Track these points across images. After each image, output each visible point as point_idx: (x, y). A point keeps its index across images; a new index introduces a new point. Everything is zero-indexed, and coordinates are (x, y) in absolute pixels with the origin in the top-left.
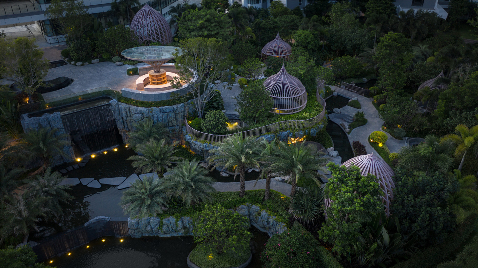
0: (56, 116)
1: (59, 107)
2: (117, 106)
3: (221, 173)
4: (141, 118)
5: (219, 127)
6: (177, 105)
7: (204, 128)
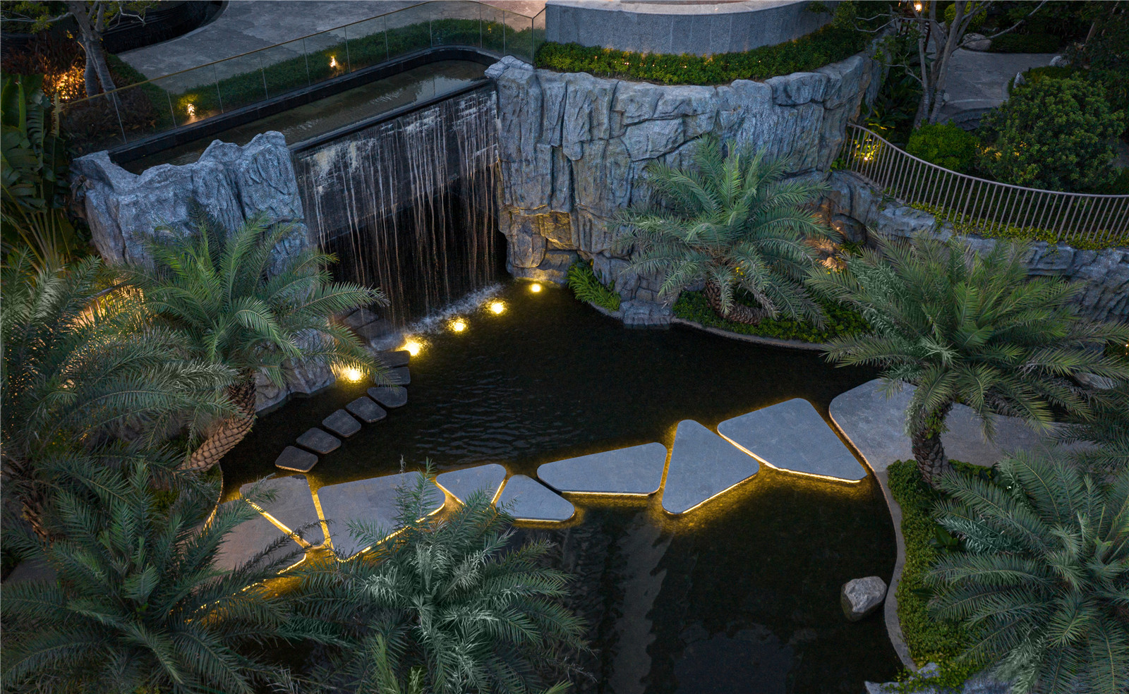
0: (270, 152)
1: (249, 108)
2: (534, 91)
4: (674, 142)
6: (837, 66)
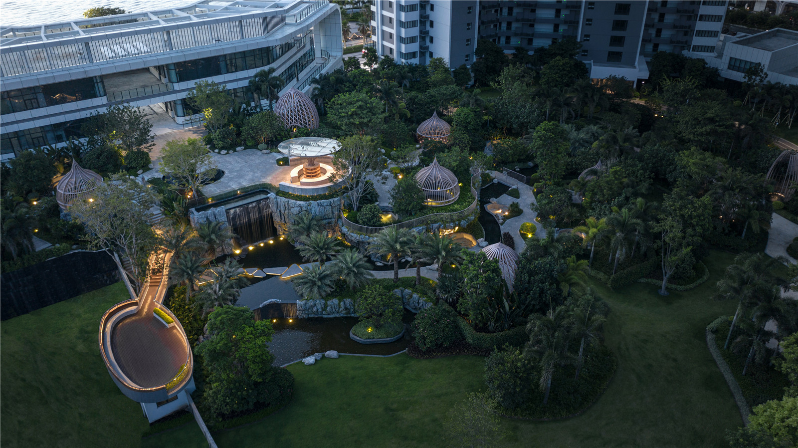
0: (220, 210)
2: (275, 200)
3: (376, 263)
4: (300, 211)
5: (375, 220)
6: (334, 199)
7: (361, 222)
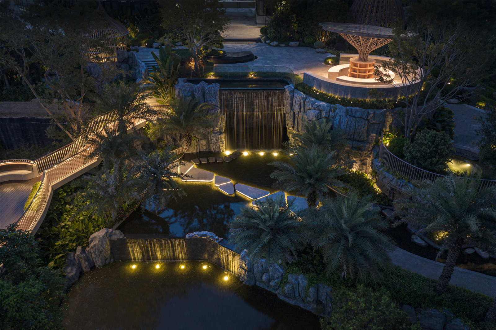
3: (413, 237)
5: (435, 160)
6: (375, 110)
7: (408, 155)
